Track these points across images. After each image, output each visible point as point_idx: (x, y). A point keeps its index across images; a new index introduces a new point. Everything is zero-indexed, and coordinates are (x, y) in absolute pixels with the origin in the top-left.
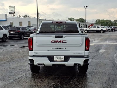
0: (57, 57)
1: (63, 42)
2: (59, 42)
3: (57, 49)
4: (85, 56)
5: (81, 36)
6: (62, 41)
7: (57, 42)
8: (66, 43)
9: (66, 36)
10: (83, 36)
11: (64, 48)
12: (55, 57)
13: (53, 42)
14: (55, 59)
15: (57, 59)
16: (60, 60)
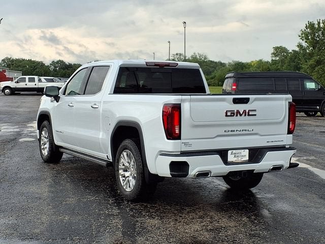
0: (234, 151)
1: (250, 113)
2: (241, 115)
3: (235, 133)
6: (247, 111)
7: (237, 115)
8: (255, 115)
10: (286, 99)
11: (251, 128)
12: (230, 152)
13: (229, 114)
14: (231, 158)
15: (235, 157)
16: (240, 160)
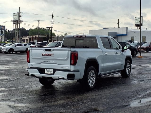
0: (47, 69)
1: (52, 55)
2: (48, 56)
3: (47, 62)
4: (71, 71)
5: (67, 50)
6: (50, 54)
8: (54, 56)
9: (53, 50)
10: (69, 50)
11: (53, 61)
12: (46, 69)
13: (43, 55)
14: (46, 72)
15: (48, 71)
16: (50, 73)
